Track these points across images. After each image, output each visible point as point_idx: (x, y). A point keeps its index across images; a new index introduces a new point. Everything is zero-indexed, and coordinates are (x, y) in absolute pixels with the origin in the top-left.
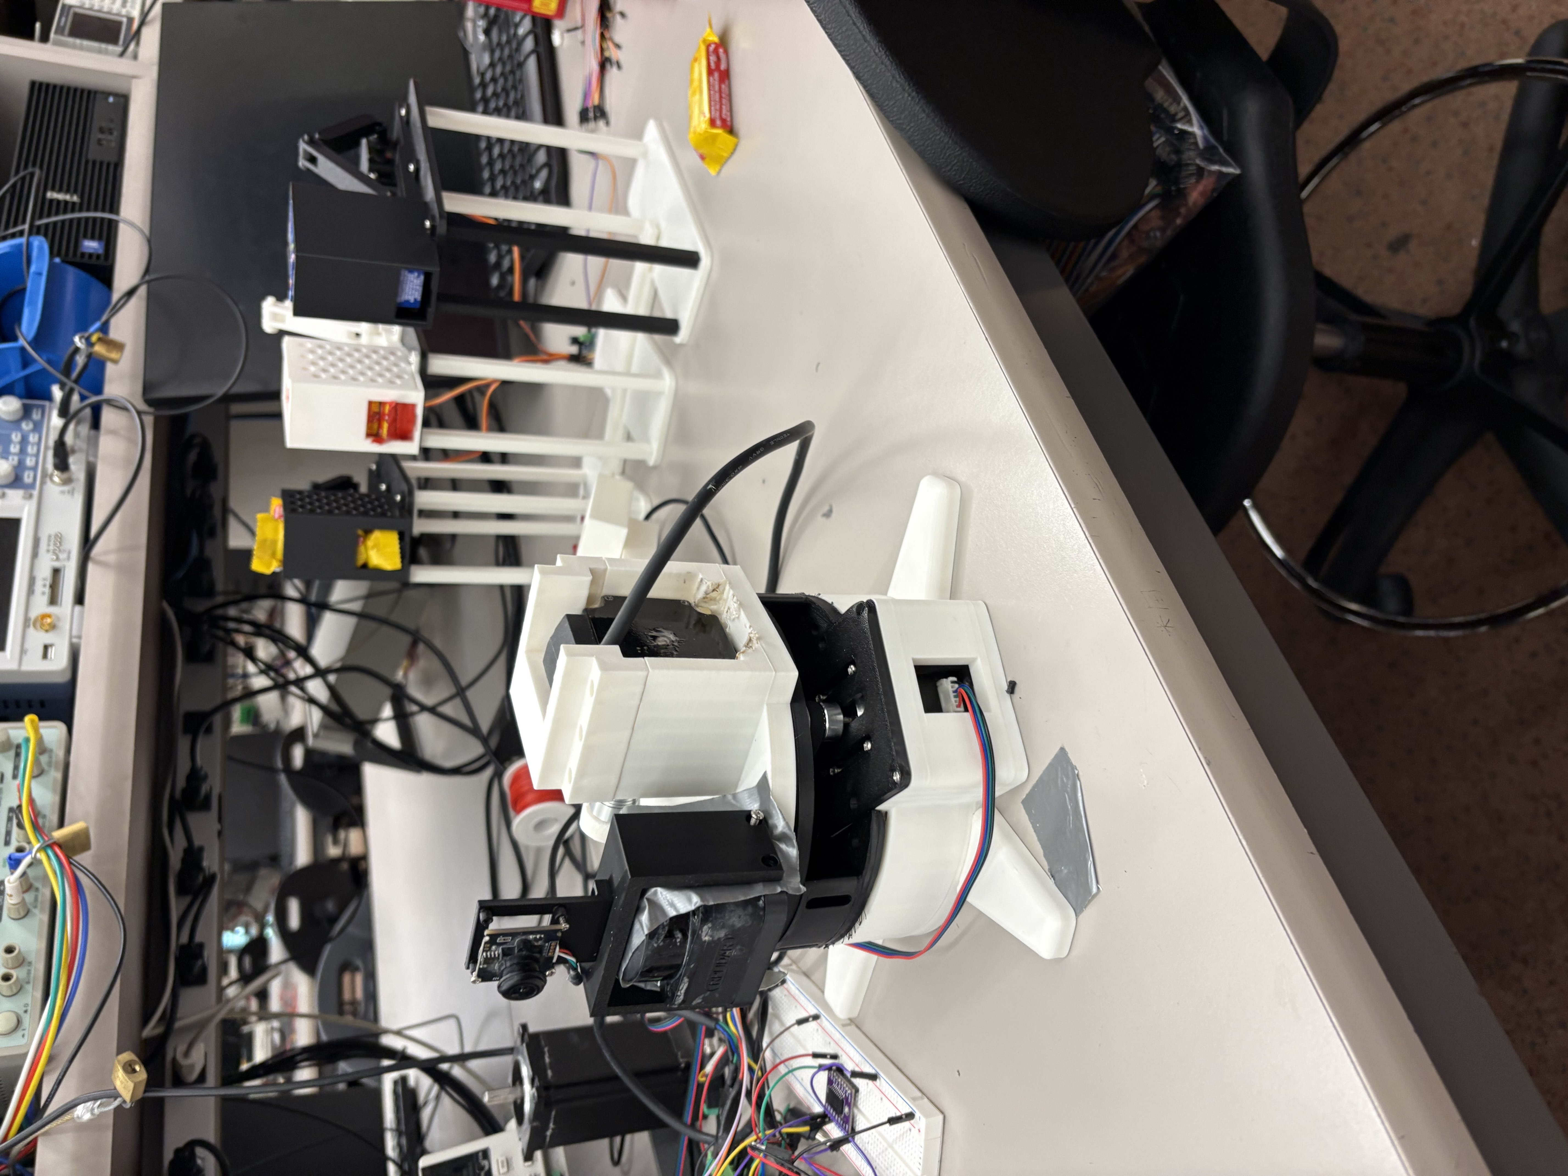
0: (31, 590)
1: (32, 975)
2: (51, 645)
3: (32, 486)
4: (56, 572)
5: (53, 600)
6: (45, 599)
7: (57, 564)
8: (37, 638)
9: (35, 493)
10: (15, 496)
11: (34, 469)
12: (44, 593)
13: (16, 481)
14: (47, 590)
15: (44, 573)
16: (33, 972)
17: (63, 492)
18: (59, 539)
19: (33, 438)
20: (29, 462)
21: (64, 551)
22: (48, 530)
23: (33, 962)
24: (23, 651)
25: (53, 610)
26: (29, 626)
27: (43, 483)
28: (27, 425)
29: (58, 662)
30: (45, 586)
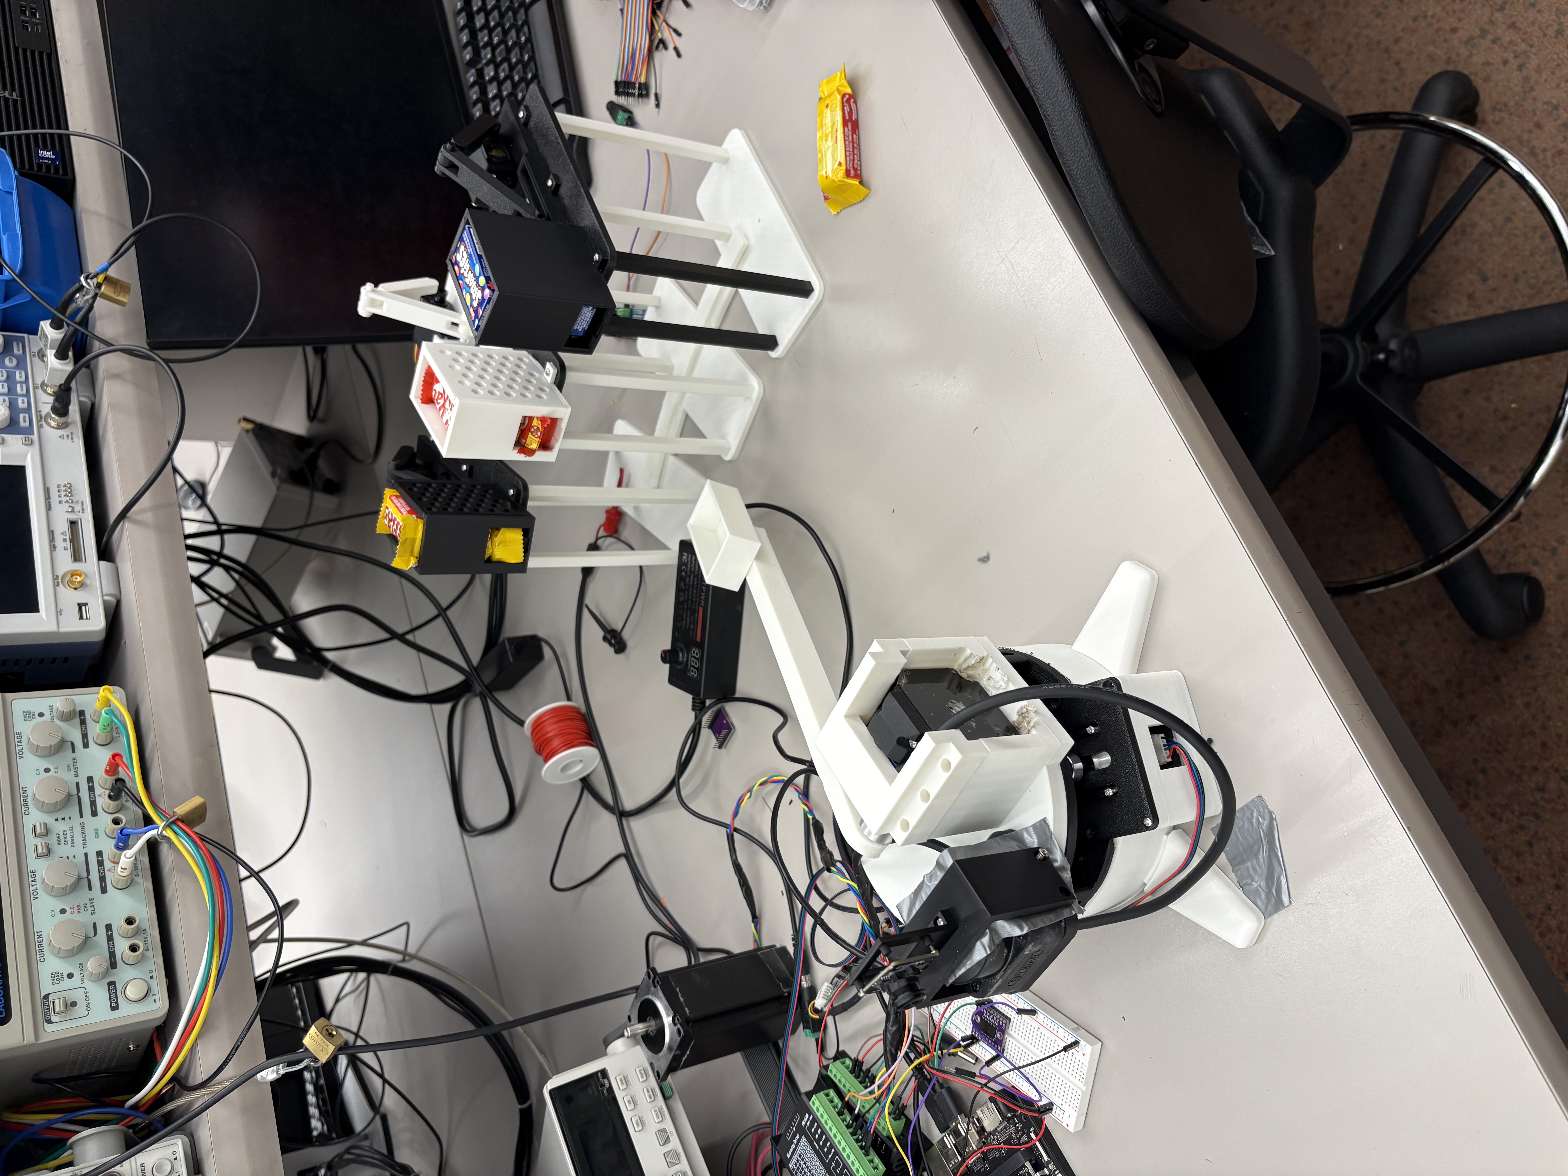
0: (53, 548)
1: (149, 942)
2: (86, 604)
3: (28, 431)
4: (73, 523)
5: (77, 556)
6: (68, 555)
7: (73, 517)
8: (70, 597)
9: (35, 437)
10: (14, 441)
11: (28, 410)
12: (66, 549)
13: (12, 426)
14: (68, 544)
15: (61, 527)
16: (149, 939)
17: (61, 437)
18: (69, 488)
19: (19, 376)
20: (21, 403)
21: (77, 502)
22: (57, 479)
23: (148, 930)
24: (59, 612)
25: (77, 566)
26: (58, 585)
27: (40, 427)
28: (11, 361)
29: (96, 623)
30: (65, 540)
